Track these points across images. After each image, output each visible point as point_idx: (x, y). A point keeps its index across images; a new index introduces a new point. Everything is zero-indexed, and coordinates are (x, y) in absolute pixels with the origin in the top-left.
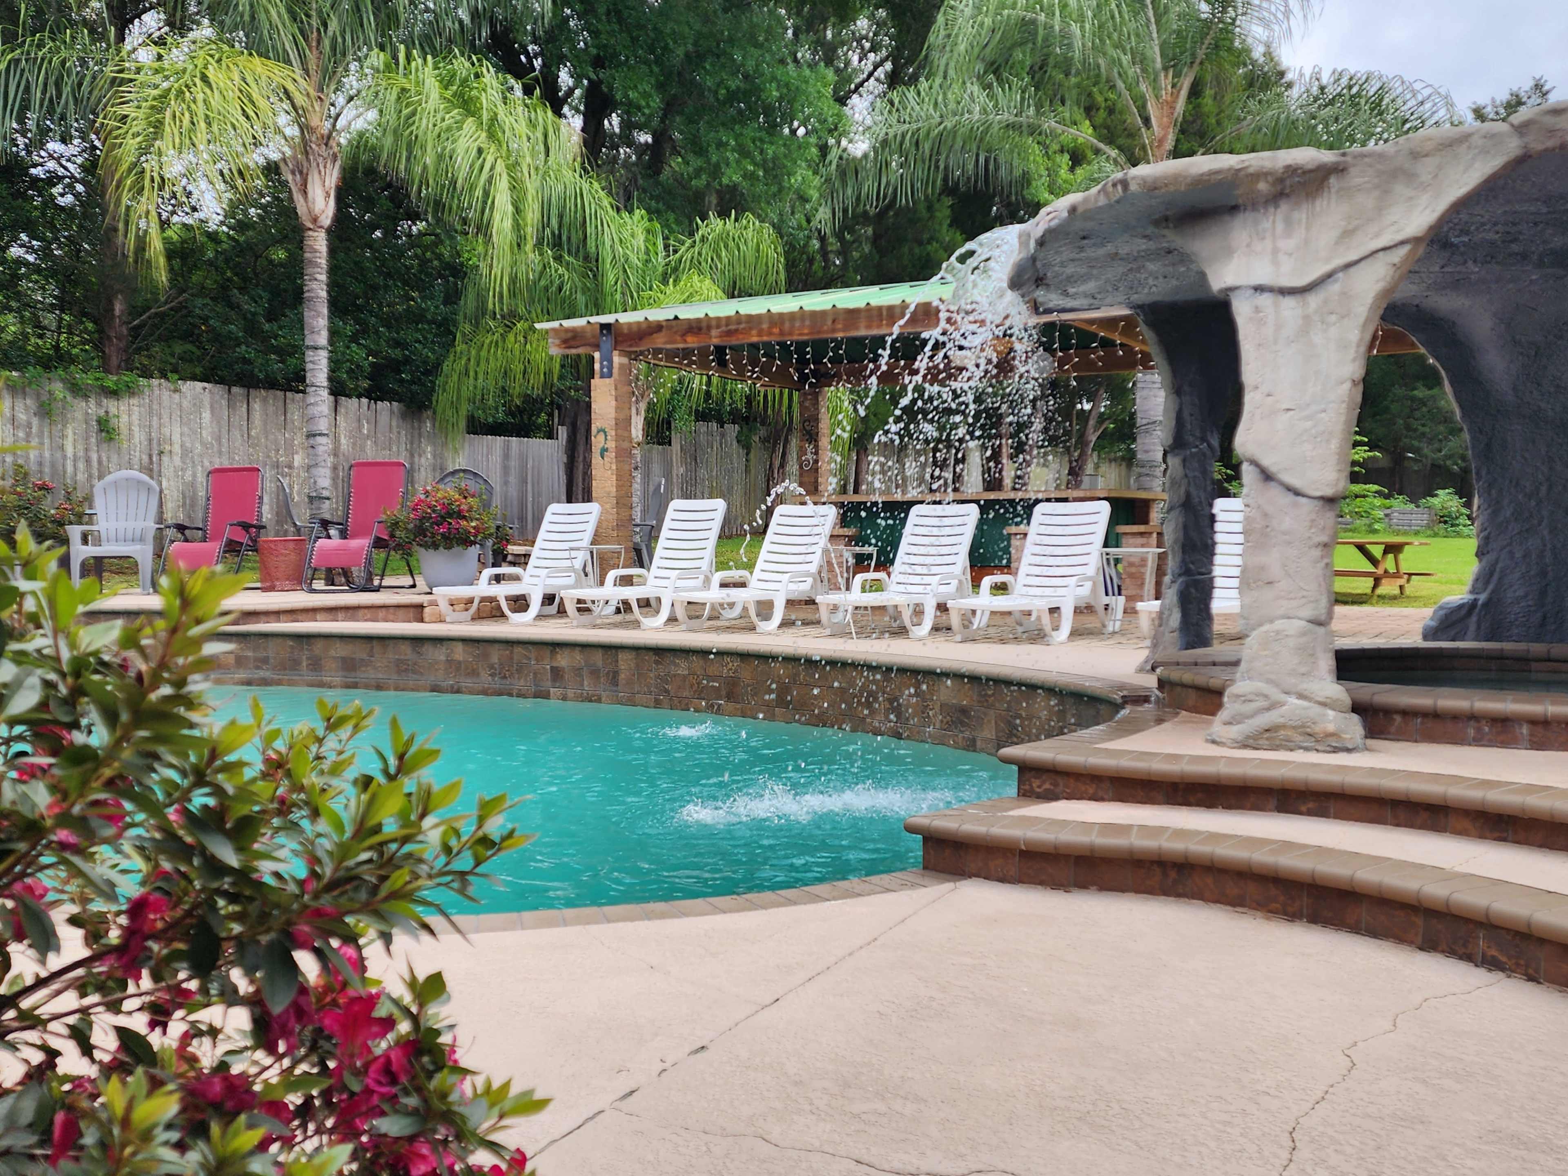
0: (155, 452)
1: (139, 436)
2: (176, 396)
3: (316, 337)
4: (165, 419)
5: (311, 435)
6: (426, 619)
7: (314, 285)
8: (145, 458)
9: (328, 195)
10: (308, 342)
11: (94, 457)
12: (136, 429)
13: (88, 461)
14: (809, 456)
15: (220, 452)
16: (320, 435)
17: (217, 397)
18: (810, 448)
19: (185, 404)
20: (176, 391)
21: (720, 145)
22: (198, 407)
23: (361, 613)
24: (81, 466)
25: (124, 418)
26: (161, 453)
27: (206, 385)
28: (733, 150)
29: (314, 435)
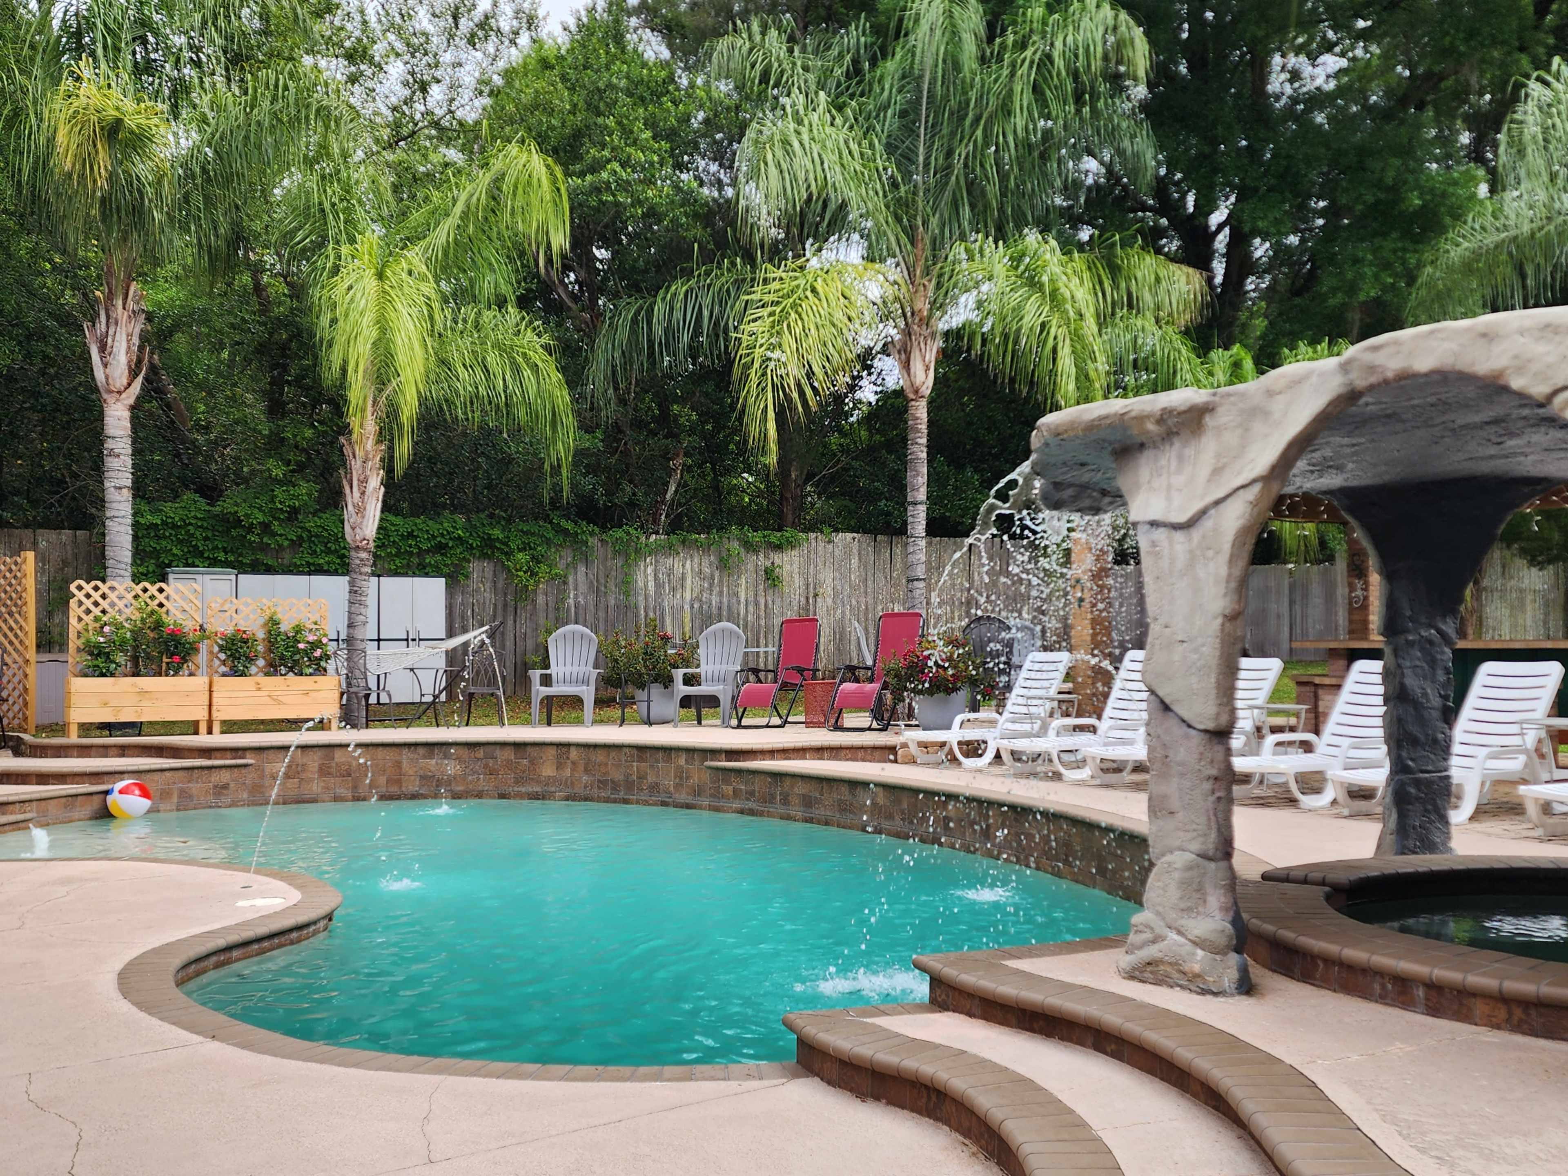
0: (811, 595)
1: (798, 581)
2: (831, 546)
3: (915, 493)
4: (820, 566)
5: (910, 580)
6: (899, 760)
7: (915, 448)
8: (803, 600)
9: (927, 369)
10: (909, 499)
11: (762, 601)
12: (796, 577)
13: (757, 603)
14: (1359, 593)
15: (866, 593)
16: (917, 580)
17: (864, 545)
18: (1359, 584)
19: (837, 552)
20: (829, 542)
21: (1356, 261)
22: (848, 555)
23: (843, 753)
24: (751, 608)
25: (786, 568)
26: (816, 595)
27: (856, 535)
28: (1371, 264)
29: (912, 581)
